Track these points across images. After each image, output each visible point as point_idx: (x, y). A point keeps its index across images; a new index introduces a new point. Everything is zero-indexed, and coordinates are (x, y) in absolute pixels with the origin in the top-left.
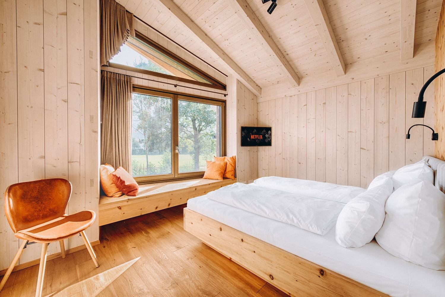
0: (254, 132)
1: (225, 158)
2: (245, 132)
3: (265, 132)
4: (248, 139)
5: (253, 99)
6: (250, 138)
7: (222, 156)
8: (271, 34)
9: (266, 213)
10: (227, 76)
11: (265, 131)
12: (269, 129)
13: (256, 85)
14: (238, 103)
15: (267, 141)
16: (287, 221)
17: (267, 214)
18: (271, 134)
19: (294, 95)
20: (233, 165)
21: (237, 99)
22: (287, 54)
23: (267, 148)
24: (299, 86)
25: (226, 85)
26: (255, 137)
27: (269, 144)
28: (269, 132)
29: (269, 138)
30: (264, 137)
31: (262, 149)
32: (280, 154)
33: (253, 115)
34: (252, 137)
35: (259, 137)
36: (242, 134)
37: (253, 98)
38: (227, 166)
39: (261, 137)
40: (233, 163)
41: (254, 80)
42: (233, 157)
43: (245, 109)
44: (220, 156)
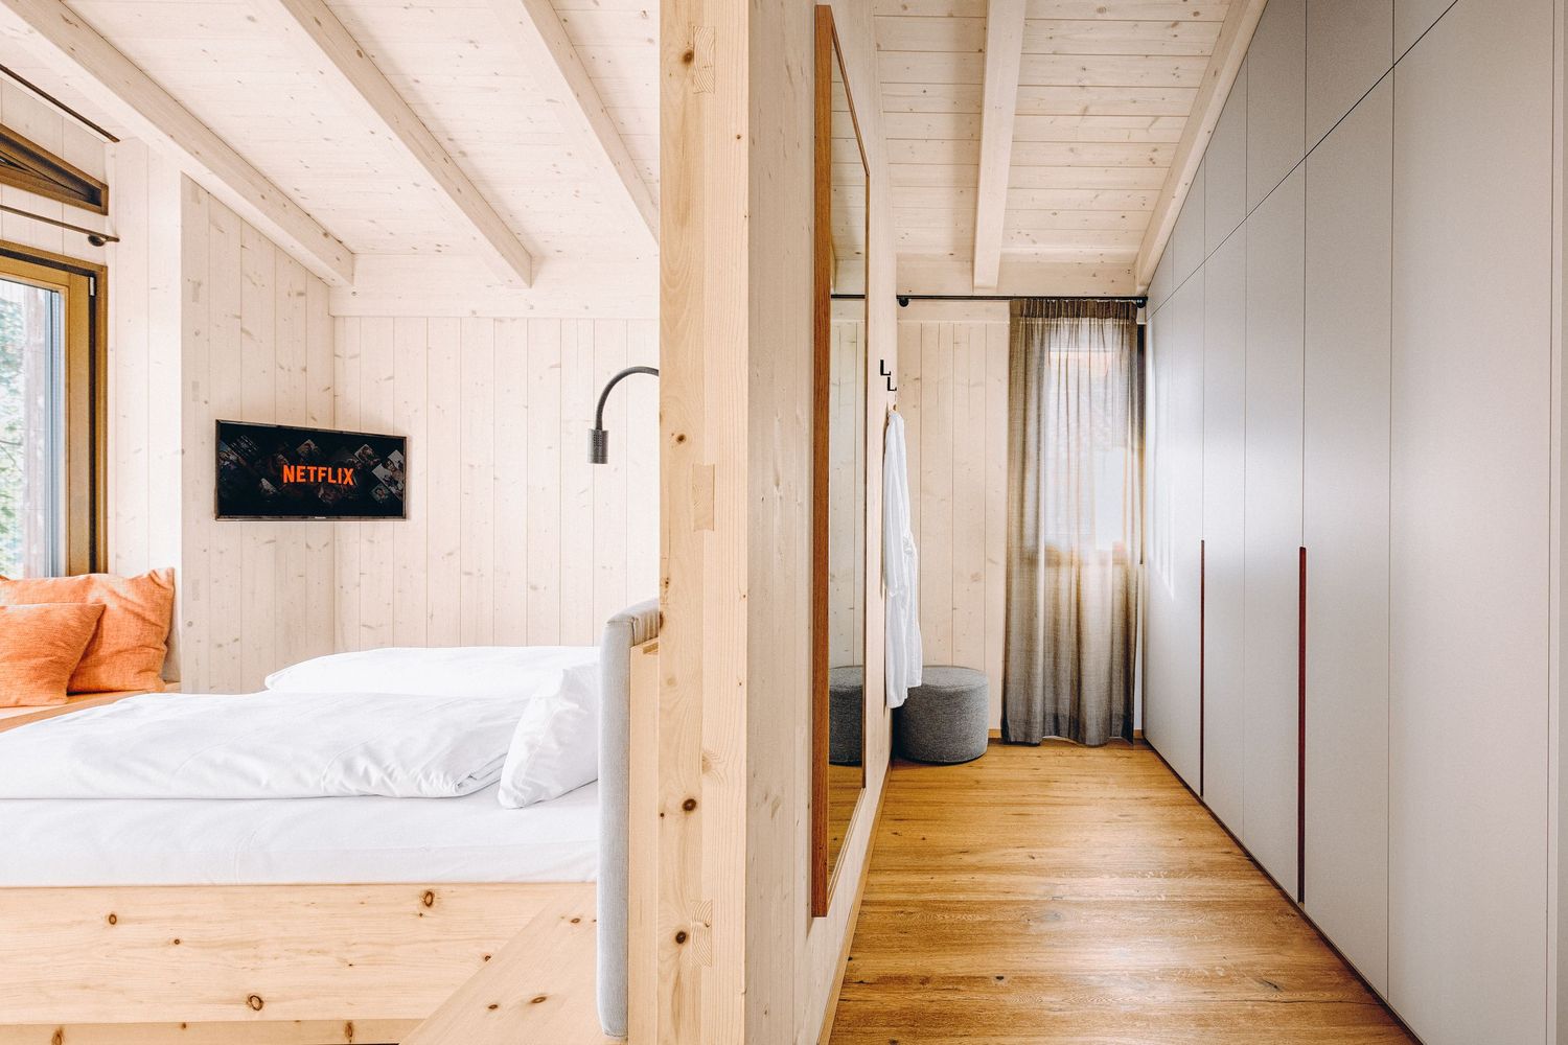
0: (302, 449)
1: (88, 582)
2: (244, 446)
3: (369, 456)
4: (264, 481)
5: (301, 294)
6: (276, 479)
7: (70, 573)
8: (369, 49)
9: (258, 782)
10: (116, 140)
11: (369, 451)
12: (399, 444)
13: (321, 232)
14: (196, 299)
15: (380, 495)
16: (345, 788)
17: (264, 782)
18: (402, 467)
19: (514, 320)
20: (152, 617)
21: (185, 279)
22: (463, 154)
23: (385, 527)
24: (531, 286)
25: (106, 187)
26: (307, 476)
27: (393, 507)
28: (395, 456)
29: (393, 481)
30: (366, 478)
31: (356, 533)
32: (450, 554)
33: (305, 370)
34: (289, 474)
35: (335, 476)
36: (219, 458)
37: (301, 288)
38: (107, 622)
39: (348, 479)
40: (148, 606)
41: (307, 206)
42: (152, 578)
43: (248, 333)
44: (55, 574)
